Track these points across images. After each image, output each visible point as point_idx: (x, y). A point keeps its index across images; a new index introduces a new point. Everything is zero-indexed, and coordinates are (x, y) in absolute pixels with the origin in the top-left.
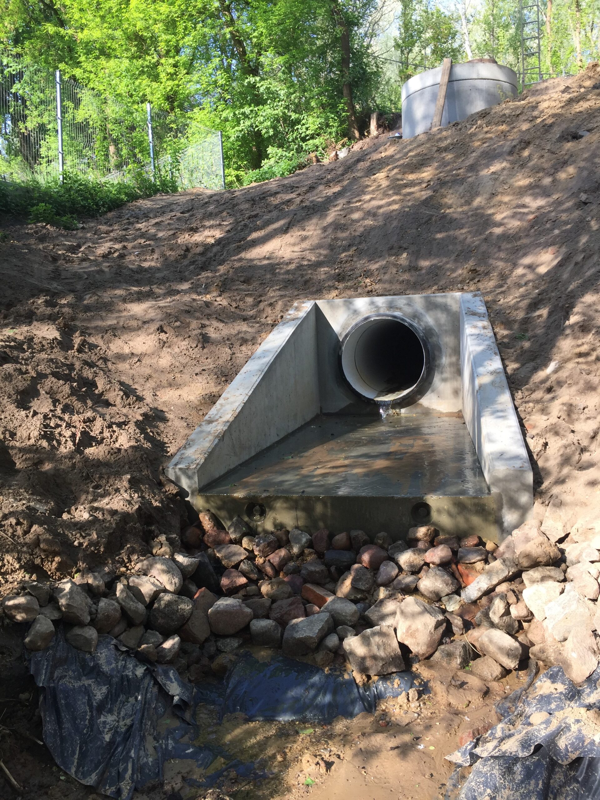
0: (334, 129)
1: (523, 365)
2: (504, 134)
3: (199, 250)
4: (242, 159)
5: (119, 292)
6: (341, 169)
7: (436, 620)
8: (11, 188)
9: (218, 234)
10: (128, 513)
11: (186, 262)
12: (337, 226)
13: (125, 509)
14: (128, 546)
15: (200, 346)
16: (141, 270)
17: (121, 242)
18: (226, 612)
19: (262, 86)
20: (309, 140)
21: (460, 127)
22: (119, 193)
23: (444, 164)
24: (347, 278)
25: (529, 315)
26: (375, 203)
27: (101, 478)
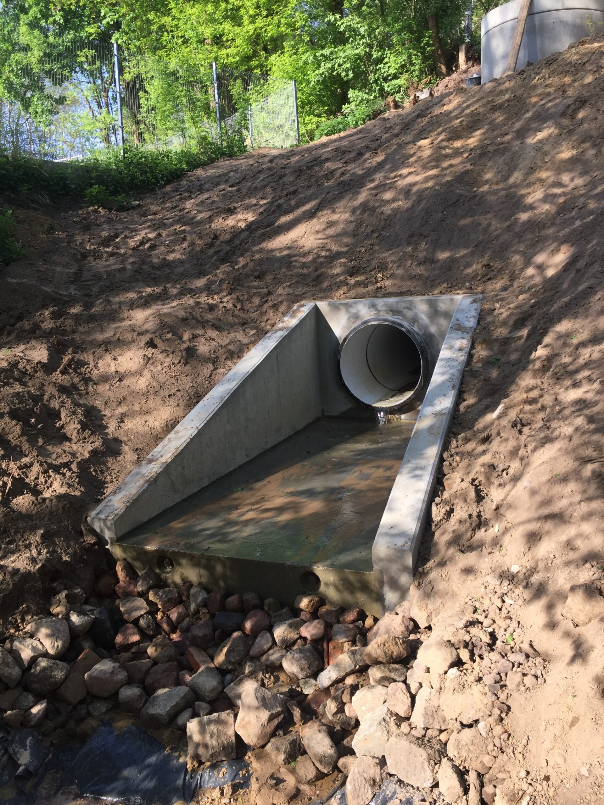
0: (417, 67)
1: (480, 400)
2: (562, 89)
3: (228, 237)
4: (324, 104)
5: (132, 295)
6: (398, 127)
7: (269, 713)
8: (69, 170)
9: (250, 217)
10: (30, 571)
11: (211, 251)
12: (365, 207)
13: (28, 567)
14: (24, 606)
15: (182, 362)
16: (165, 264)
17: (156, 230)
18: (98, 678)
19: (342, 24)
20: (391, 80)
21: (524, 76)
22: (180, 162)
23: (493, 127)
24: (362, 271)
25: (511, 335)
26: (411, 179)
27: (16, 532)
